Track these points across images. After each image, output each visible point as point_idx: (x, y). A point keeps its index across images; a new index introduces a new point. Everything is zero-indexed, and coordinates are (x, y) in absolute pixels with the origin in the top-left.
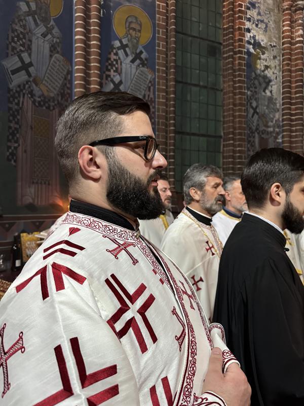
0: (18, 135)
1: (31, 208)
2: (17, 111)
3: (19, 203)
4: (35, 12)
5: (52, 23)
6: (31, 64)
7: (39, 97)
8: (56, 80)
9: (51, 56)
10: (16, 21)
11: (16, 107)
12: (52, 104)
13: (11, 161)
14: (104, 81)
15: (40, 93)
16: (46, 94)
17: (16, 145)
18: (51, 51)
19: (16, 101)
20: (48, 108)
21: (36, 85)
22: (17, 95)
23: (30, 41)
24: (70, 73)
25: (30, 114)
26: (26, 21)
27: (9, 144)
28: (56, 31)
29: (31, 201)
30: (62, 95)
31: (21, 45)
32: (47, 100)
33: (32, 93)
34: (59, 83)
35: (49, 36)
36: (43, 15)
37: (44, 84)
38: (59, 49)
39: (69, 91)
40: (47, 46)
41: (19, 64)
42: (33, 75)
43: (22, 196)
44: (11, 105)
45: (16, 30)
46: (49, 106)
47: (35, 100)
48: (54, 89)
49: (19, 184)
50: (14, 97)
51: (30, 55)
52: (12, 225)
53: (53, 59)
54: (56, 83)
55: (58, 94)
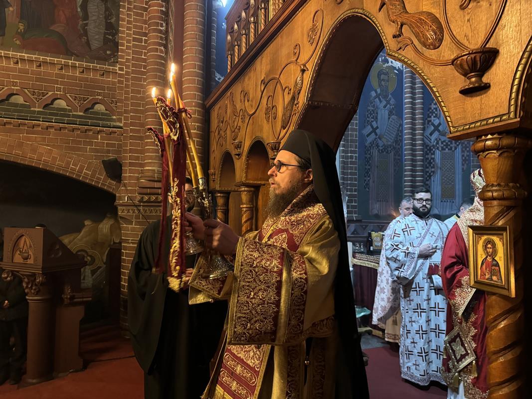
0: (370, 173)
1: (377, 216)
2: (370, 158)
3: (370, 213)
4: (380, 94)
5: (390, 96)
6: (377, 128)
7: (382, 147)
8: (392, 133)
9: (389, 118)
10: (370, 104)
11: (369, 156)
12: (390, 149)
13: (366, 188)
14: (426, 126)
15: (383, 144)
16: (386, 143)
17: (369, 179)
18: (389, 115)
19: (369, 152)
20: (387, 152)
21: (380, 139)
22: (369, 149)
23: (377, 113)
24: (401, 125)
25: (376, 159)
26: (374, 102)
27: (365, 178)
28: (392, 101)
29: (377, 212)
30: (396, 142)
31: (372, 118)
32: (386, 147)
33: (378, 146)
34: (393, 134)
35: (388, 105)
36: (385, 94)
37: (385, 138)
38: (394, 112)
39: (400, 138)
40: (387, 112)
41: (371, 130)
42: (378, 134)
43: (372, 210)
44: (366, 156)
45: (369, 110)
46: (388, 151)
47: (379, 149)
48: (391, 139)
49: (370, 202)
50: (368, 150)
51: (377, 122)
52: (366, 226)
53: (391, 119)
54: (393, 135)
55: (393, 142)
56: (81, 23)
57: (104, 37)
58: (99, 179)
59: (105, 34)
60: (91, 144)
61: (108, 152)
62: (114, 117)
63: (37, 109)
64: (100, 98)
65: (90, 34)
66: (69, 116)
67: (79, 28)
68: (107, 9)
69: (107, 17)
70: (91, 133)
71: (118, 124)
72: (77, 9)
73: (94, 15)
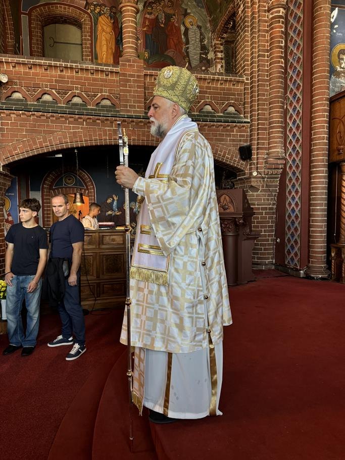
56: (184, 47)
57: (200, 56)
58: (235, 161)
59: (201, 54)
60: (230, 136)
61: (240, 141)
62: (242, 116)
63: (196, 113)
64: (233, 102)
65: (190, 55)
66: (215, 116)
67: (183, 51)
68: (201, 34)
69: (202, 40)
70: (229, 128)
71: (246, 120)
72: (181, 36)
73: (193, 40)
